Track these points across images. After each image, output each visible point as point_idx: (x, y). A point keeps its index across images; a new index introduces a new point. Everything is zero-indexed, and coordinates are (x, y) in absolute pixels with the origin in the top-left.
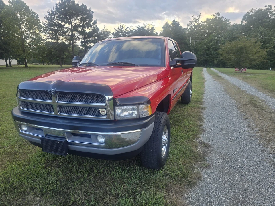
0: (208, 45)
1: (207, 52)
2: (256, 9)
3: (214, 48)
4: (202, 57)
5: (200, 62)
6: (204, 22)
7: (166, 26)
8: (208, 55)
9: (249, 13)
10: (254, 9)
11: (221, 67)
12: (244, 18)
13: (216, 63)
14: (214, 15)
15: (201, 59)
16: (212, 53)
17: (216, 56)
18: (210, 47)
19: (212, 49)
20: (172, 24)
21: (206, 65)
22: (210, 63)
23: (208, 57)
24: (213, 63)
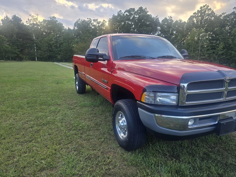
0: (49, 43)
1: (50, 49)
2: (82, 19)
3: (55, 46)
4: (46, 53)
5: (45, 57)
6: (42, 22)
7: (5, 19)
8: (51, 52)
9: (78, 22)
10: (81, 19)
11: (64, 62)
12: (75, 25)
13: (60, 58)
14: (51, 18)
15: (46, 55)
16: (55, 50)
17: (58, 52)
18: (52, 45)
19: (53, 46)
20: (13, 18)
21: (50, 60)
22: (54, 59)
23: (52, 54)
24: (57, 58)
